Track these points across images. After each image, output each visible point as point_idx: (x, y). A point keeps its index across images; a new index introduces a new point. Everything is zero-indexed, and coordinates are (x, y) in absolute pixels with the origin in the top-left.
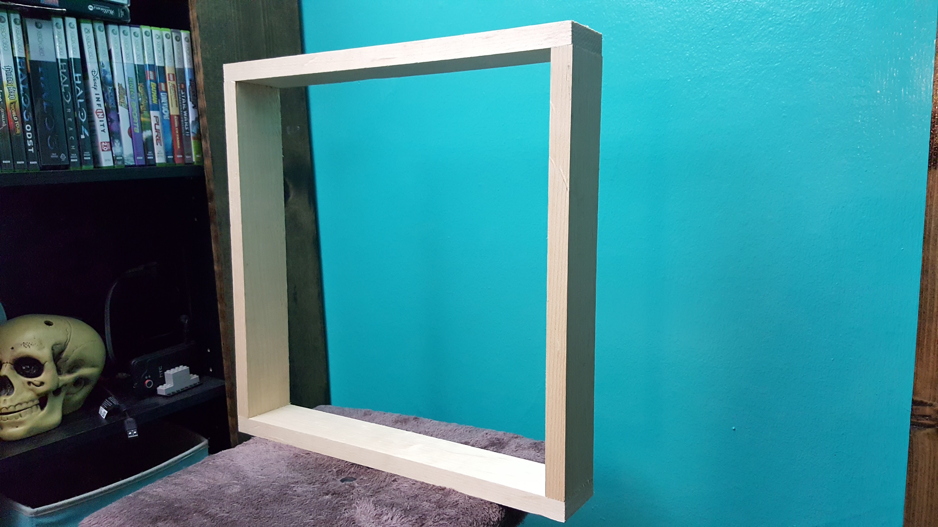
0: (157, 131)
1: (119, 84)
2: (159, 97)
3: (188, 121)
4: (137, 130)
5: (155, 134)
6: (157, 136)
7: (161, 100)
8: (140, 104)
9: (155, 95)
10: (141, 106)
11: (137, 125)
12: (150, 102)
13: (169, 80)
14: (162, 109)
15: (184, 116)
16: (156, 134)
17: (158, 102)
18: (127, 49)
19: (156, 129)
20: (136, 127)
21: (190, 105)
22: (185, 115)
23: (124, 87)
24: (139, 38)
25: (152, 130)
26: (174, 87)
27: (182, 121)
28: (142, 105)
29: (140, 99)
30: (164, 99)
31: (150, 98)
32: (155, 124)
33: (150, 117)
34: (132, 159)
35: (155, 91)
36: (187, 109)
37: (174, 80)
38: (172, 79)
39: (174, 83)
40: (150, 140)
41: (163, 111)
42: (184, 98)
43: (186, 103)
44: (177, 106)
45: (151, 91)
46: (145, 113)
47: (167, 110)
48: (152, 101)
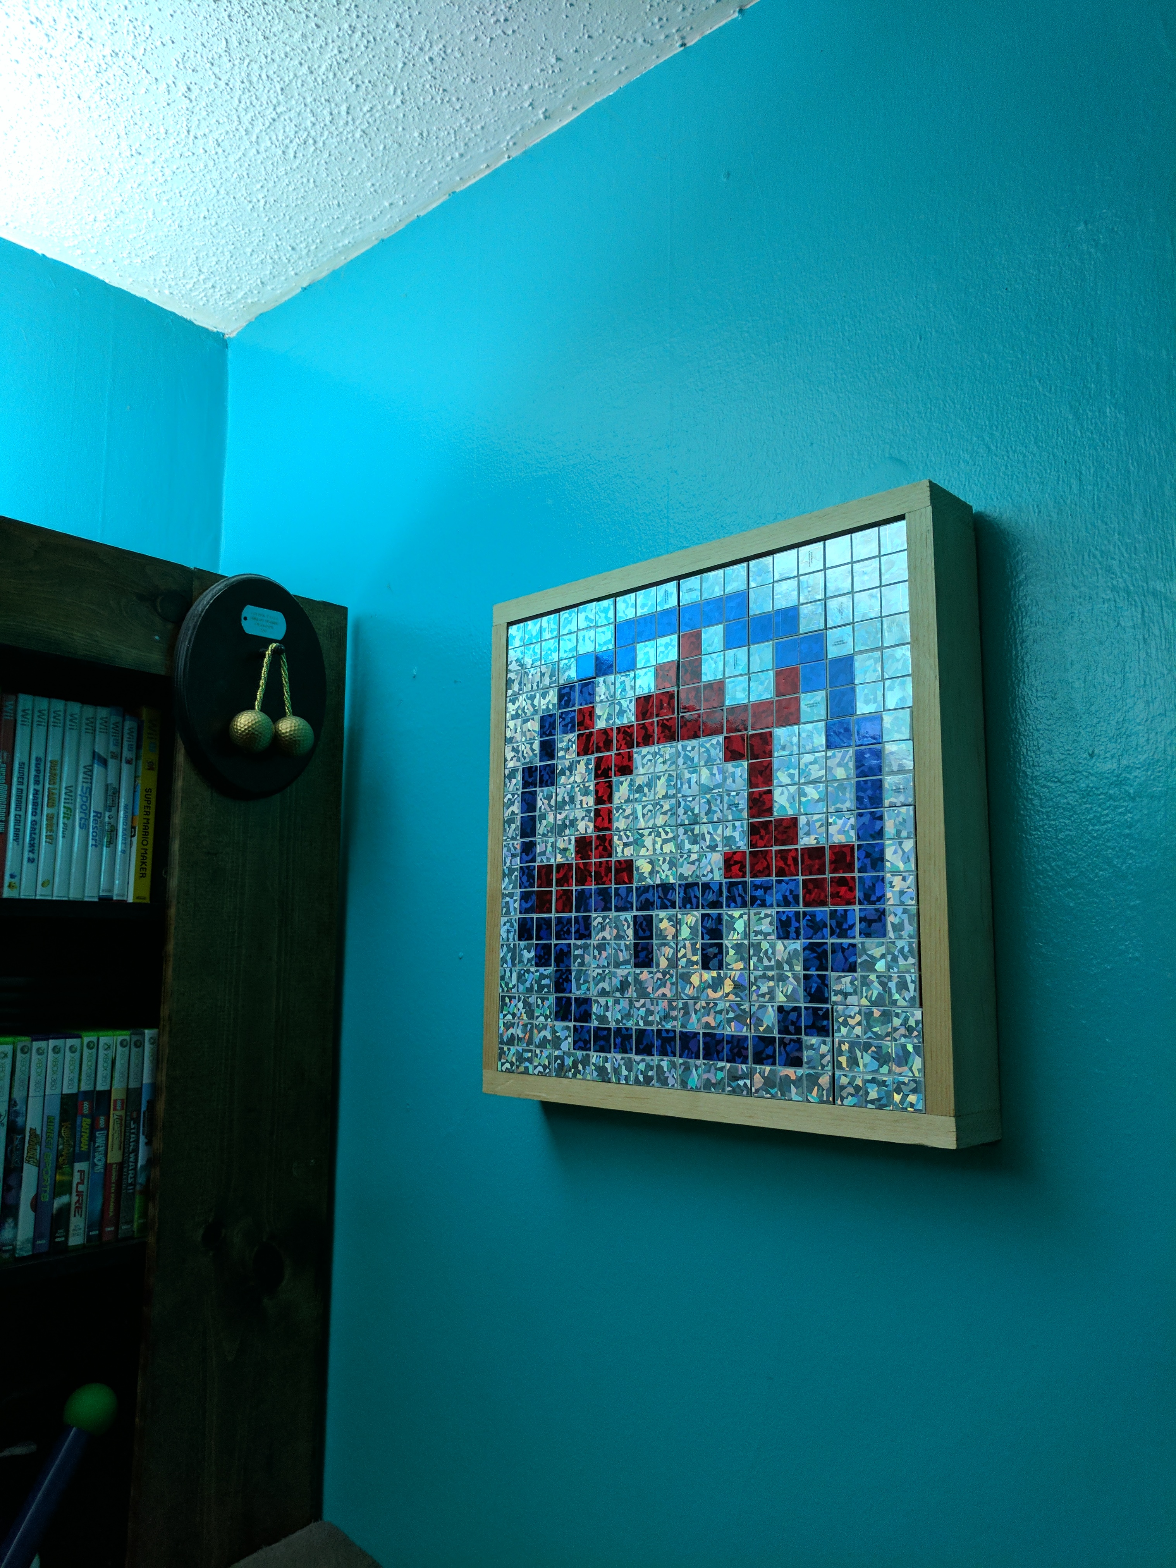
0: (79, 1194)
1: (31, 1129)
2: (92, 1138)
3: (135, 1169)
4: (45, 1197)
5: (75, 1198)
6: (78, 1202)
7: (95, 1142)
8: (59, 1154)
9: (86, 1136)
10: (61, 1159)
11: (48, 1189)
12: (77, 1148)
13: (115, 1109)
14: (94, 1157)
15: (129, 1162)
16: (77, 1198)
17: (89, 1148)
18: (54, 1072)
19: (77, 1191)
20: (45, 1192)
21: (142, 1139)
22: (131, 1160)
23: (38, 1132)
24: (78, 1054)
25: (70, 1194)
26: (121, 1120)
27: (125, 1170)
28: (62, 1155)
29: (61, 1147)
30: (100, 1141)
31: (77, 1142)
32: (78, 1184)
33: (72, 1174)
34: (29, 1246)
35: (88, 1131)
36: (136, 1151)
37: (122, 1109)
38: (119, 1107)
39: (122, 1113)
40: (65, 1211)
41: (96, 1161)
42: (133, 1133)
43: (137, 1141)
44: (120, 1149)
45: (81, 1132)
46: (66, 1168)
47: (102, 1157)
48: (80, 1147)
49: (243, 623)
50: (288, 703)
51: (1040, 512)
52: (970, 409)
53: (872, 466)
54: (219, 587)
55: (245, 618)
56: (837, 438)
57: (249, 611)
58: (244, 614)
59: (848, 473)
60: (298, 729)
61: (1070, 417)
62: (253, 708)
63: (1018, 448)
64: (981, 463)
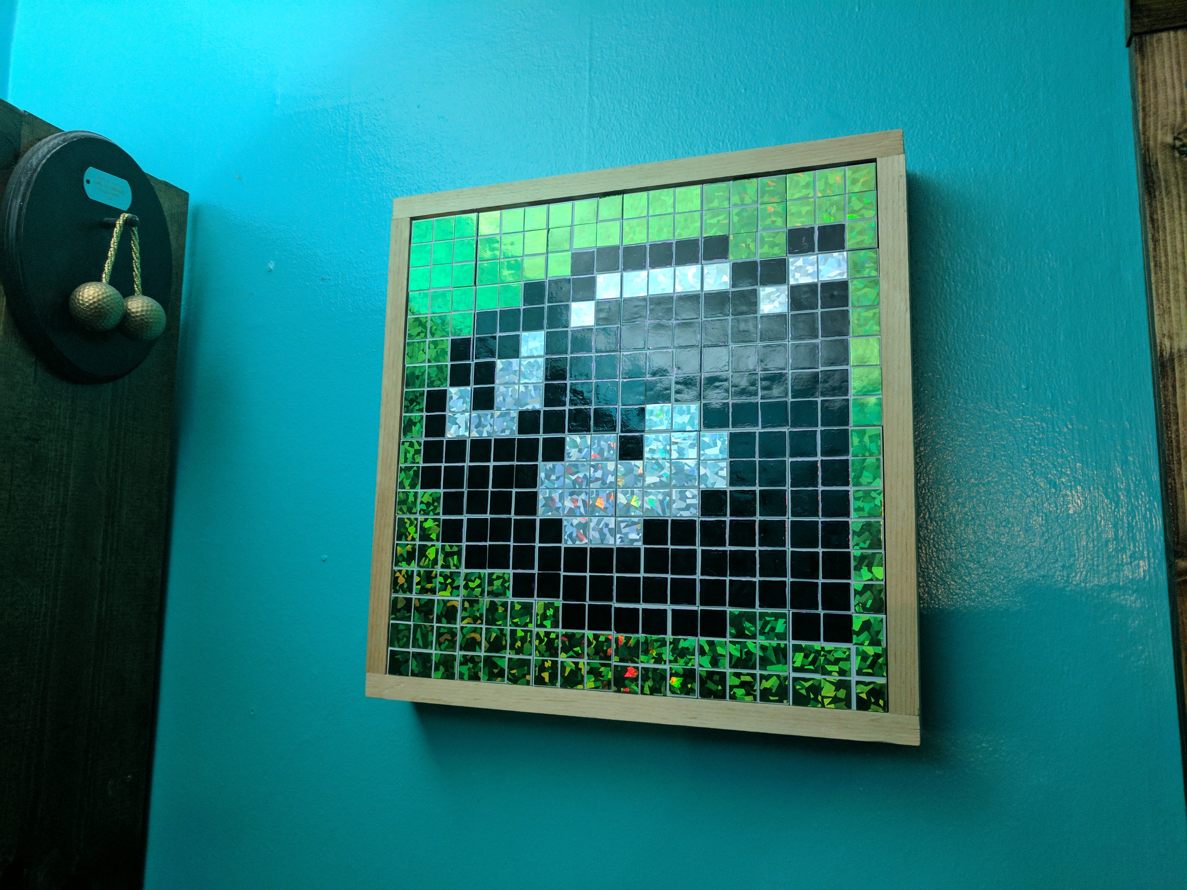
49: (86, 185)
50: (138, 281)
51: (976, 175)
52: (908, 77)
53: (809, 115)
54: (56, 141)
55: (88, 182)
56: (772, 87)
57: (92, 174)
58: (87, 176)
59: (784, 120)
60: (152, 310)
61: (1006, 96)
62: (99, 280)
63: (955, 117)
64: (919, 126)
